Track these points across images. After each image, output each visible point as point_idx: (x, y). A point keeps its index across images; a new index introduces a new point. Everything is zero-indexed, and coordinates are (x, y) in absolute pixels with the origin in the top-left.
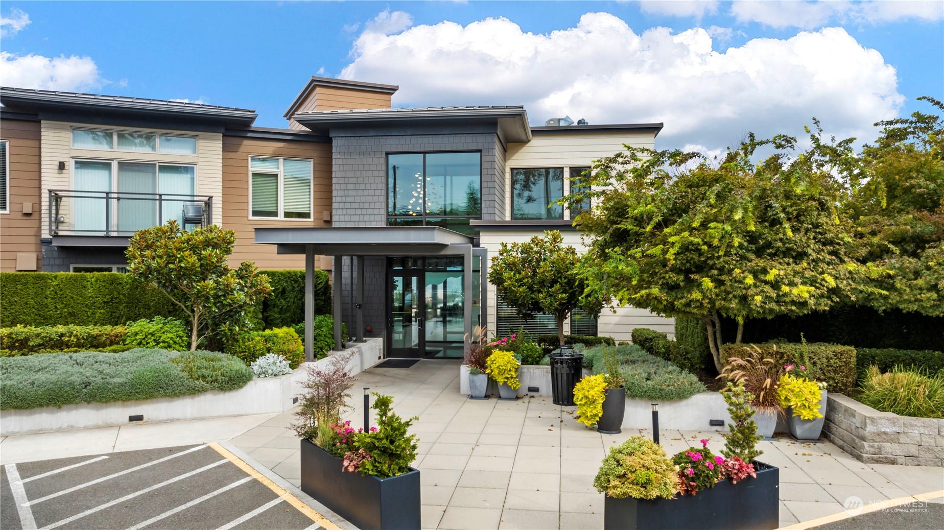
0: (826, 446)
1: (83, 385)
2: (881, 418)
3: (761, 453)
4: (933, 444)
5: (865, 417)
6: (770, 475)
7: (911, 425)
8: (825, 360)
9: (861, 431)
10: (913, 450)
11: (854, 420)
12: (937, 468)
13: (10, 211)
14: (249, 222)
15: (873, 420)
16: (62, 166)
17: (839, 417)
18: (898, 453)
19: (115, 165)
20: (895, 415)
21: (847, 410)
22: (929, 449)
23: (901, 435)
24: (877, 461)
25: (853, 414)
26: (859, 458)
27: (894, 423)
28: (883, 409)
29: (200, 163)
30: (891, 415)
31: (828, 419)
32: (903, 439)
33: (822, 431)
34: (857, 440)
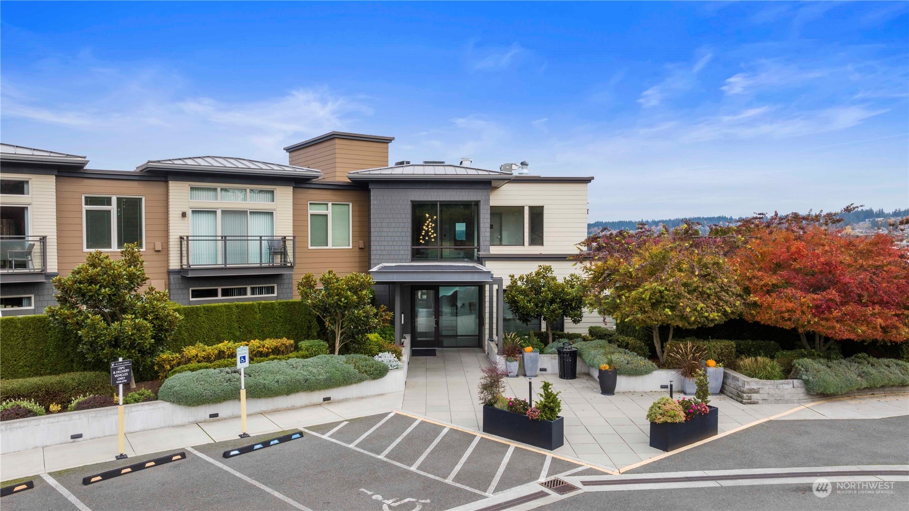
0: (723, 396)
1: (305, 381)
2: (751, 381)
3: (710, 401)
4: (774, 393)
5: (744, 381)
6: (714, 411)
7: (765, 384)
8: (720, 350)
9: (742, 389)
10: (766, 397)
11: (738, 383)
12: (775, 404)
13: (146, 249)
14: (309, 251)
15: (748, 382)
16: (184, 215)
17: (729, 381)
18: (759, 398)
19: (219, 213)
20: (758, 380)
21: (734, 377)
22: (772, 395)
23: (761, 390)
24: (750, 403)
25: (737, 379)
26: (741, 402)
27: (758, 383)
28: (753, 377)
29: (278, 209)
30: (756, 379)
31: (724, 383)
32: (761, 391)
33: (721, 390)
34: (740, 393)
